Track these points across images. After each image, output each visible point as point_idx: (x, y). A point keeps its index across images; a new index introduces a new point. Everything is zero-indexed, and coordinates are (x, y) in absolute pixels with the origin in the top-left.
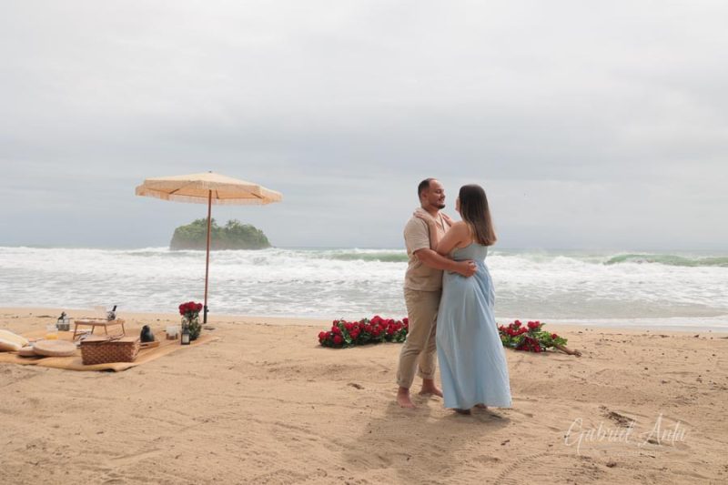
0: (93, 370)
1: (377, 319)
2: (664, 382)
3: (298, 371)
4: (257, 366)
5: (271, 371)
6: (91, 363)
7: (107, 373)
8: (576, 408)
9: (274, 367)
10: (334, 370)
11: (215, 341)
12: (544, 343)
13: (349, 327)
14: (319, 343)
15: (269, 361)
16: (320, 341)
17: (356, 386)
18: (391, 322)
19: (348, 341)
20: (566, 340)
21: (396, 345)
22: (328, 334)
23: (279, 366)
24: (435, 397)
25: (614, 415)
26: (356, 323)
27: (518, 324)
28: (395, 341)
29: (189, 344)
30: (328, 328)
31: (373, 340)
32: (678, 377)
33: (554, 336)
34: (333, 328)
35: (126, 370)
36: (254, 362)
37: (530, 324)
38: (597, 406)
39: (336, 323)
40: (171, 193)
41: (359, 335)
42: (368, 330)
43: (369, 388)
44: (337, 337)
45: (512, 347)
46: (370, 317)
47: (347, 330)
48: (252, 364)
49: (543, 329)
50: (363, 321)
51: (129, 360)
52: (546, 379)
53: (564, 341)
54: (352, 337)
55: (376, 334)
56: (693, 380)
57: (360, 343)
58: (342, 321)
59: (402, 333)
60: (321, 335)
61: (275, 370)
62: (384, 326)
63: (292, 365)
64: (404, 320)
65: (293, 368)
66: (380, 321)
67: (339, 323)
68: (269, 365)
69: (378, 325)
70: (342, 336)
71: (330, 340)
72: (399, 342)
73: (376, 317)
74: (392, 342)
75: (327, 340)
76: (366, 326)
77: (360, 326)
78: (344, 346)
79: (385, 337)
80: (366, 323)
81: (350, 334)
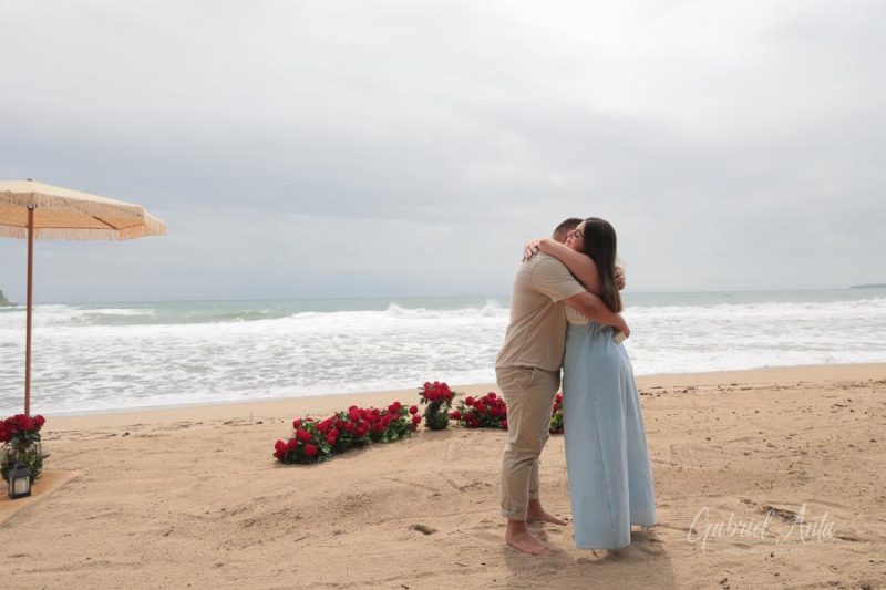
1: (355, 412)
2: (746, 454)
3: (298, 518)
4: (215, 520)
5: (248, 524)
8: (721, 507)
9: (249, 516)
10: (354, 506)
11: (76, 480)
13: (324, 428)
14: (275, 460)
15: (231, 507)
16: (275, 455)
17: (419, 528)
18: (375, 412)
19: (326, 450)
21: (391, 446)
22: (292, 442)
23: (258, 511)
24: (549, 526)
26: (328, 421)
28: (385, 440)
29: (28, 495)
30: (287, 434)
34: (298, 434)
36: (200, 513)
39: (297, 424)
41: (338, 438)
43: (444, 528)
44: (308, 445)
46: (344, 408)
47: (322, 432)
48: (200, 518)
54: (330, 443)
55: (361, 434)
56: (764, 447)
57: (339, 449)
58: (309, 420)
59: (394, 427)
60: (279, 445)
61: (255, 523)
62: (370, 420)
63: (278, 506)
64: (391, 408)
65: (284, 512)
66: (363, 413)
67: (304, 424)
68: (233, 514)
69: (362, 421)
70: (316, 443)
71: (297, 453)
72: (391, 441)
73: (353, 409)
74: (382, 442)
75: (291, 452)
76: (345, 423)
77: (337, 424)
78: (319, 459)
79: (370, 436)
80: (344, 419)
81: (326, 439)
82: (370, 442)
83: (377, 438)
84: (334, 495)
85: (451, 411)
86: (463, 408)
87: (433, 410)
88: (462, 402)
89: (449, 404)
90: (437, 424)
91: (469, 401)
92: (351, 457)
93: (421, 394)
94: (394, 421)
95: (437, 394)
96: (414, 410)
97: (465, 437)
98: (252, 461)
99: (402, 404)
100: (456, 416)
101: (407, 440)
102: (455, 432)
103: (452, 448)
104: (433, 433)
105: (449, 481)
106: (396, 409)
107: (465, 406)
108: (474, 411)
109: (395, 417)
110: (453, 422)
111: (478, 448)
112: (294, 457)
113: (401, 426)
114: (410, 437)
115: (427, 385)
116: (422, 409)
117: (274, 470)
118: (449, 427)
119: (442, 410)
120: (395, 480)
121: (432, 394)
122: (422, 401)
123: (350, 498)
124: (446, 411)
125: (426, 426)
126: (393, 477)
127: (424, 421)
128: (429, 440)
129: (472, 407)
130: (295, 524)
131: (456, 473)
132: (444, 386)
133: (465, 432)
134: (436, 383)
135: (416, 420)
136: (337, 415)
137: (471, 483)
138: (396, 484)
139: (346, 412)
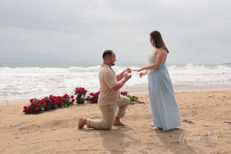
4: (9, 128)
5: (21, 129)
9: (21, 127)
10: (57, 123)
14: (24, 113)
15: (14, 125)
18: (59, 97)
19: (43, 109)
20: (138, 98)
21: (65, 109)
22: (30, 107)
23: (23, 126)
26: (43, 99)
28: (63, 107)
30: (29, 104)
33: (134, 97)
34: (32, 104)
36: (3, 127)
39: (31, 101)
41: (46, 105)
44: (36, 107)
46: (48, 96)
47: (41, 103)
54: (44, 107)
55: (55, 104)
56: (186, 107)
57: (47, 109)
58: (36, 99)
59: (66, 103)
60: (25, 108)
61: (23, 129)
62: (57, 100)
64: (64, 96)
65: (33, 125)
66: (55, 97)
67: (34, 101)
68: (15, 127)
69: (55, 100)
70: (39, 107)
71: (33, 110)
72: (65, 107)
73: (51, 96)
74: (62, 107)
75: (30, 110)
76: (49, 100)
77: (46, 101)
78: (40, 112)
79: (58, 105)
80: (48, 99)
81: (42, 106)
82: (57, 107)
83: (60, 106)
84: (49, 121)
85: (85, 98)
86: (89, 97)
87: (79, 97)
88: (89, 94)
89: (85, 96)
90: (80, 102)
91: (92, 94)
92: (51, 112)
93: (75, 91)
94: (66, 100)
95: (81, 92)
96: (72, 97)
97: (91, 105)
98: (15, 114)
99: (68, 95)
100: (87, 99)
101: (70, 107)
102: (87, 104)
103: (86, 108)
104: (79, 105)
105: (88, 116)
106: (66, 96)
107: (90, 96)
108: (93, 97)
109: (66, 99)
110: (86, 102)
111: (96, 108)
112: (31, 111)
113: (68, 102)
114: (71, 106)
115: (77, 88)
116: (75, 97)
117: (24, 116)
118: (85, 103)
119: (82, 97)
120: (69, 117)
121: (79, 91)
122: (75, 94)
123: (55, 121)
124: (83, 97)
125: (77, 102)
126: (69, 116)
127: (76, 101)
128: (78, 107)
129: (93, 96)
130: (38, 128)
131: (90, 114)
132: (83, 89)
133: (90, 104)
134: (80, 88)
135: (73, 101)
136: (45, 98)
137: (95, 116)
138: (69, 118)
139: (49, 97)
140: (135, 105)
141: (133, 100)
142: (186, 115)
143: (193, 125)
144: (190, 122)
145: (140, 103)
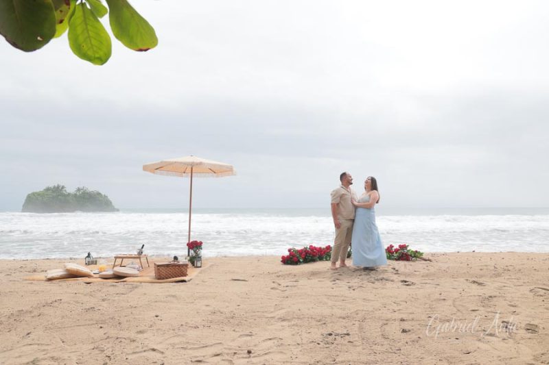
0: (170, 282)
1: (312, 248)
5: (278, 276)
6: (163, 279)
7: (181, 283)
8: (455, 280)
9: (278, 275)
10: (314, 274)
12: (411, 256)
13: (300, 252)
14: (282, 263)
15: (271, 272)
16: (282, 261)
18: (320, 248)
19: (301, 260)
22: (288, 257)
23: (280, 273)
25: (474, 282)
26: (302, 250)
27: (392, 246)
29: (200, 267)
30: (287, 254)
31: (313, 260)
32: (485, 267)
33: (416, 251)
34: (290, 254)
35: (189, 281)
37: (400, 246)
38: (462, 279)
39: (289, 250)
40: (157, 169)
41: (306, 256)
42: (310, 254)
44: (294, 258)
45: (393, 259)
49: (408, 249)
50: (306, 248)
51: (185, 275)
52: (427, 271)
53: (422, 254)
54: (303, 258)
55: (314, 256)
56: (493, 268)
57: (306, 261)
58: (294, 249)
59: (327, 255)
60: (283, 257)
61: (280, 276)
62: (318, 251)
63: (288, 273)
64: (327, 247)
65: (290, 274)
66: (315, 248)
67: (292, 250)
68: (272, 274)
69: (315, 251)
70: (297, 258)
72: (327, 260)
73: (311, 246)
74: (323, 260)
75: (288, 260)
77: (305, 251)
78: (298, 263)
79: (318, 257)
80: (308, 250)
81: (301, 256)
82: (318, 259)
83: (321, 259)
84: (306, 271)
92: (311, 264)
98: (272, 263)
106: (329, 248)
109: (328, 251)
112: (289, 262)
123: (312, 272)
139: (308, 247)
140: (417, 262)
141: (415, 257)
142: (482, 276)
143: (483, 287)
144: (480, 284)
145: (426, 260)
